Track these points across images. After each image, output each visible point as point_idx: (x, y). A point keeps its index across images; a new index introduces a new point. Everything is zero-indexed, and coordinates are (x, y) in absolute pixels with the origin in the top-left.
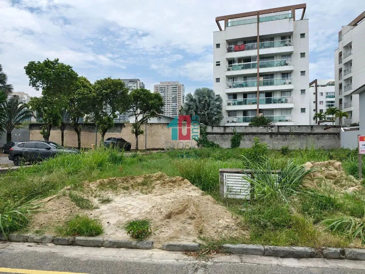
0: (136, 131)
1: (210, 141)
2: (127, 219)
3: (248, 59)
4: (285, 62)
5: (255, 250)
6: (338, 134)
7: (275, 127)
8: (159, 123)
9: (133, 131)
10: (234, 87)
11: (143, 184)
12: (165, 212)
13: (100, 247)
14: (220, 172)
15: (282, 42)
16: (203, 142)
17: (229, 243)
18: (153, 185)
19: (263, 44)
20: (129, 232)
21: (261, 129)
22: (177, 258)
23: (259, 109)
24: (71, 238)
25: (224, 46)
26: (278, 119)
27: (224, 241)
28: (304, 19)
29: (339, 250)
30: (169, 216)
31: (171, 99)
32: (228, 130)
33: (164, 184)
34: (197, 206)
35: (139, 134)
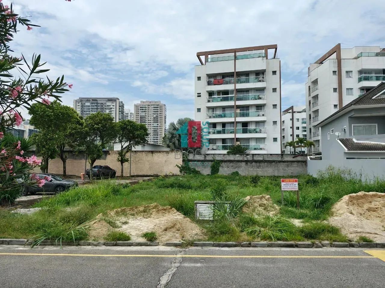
0: (122, 158)
1: (192, 167)
2: (141, 232)
3: (226, 92)
4: (259, 96)
5: (209, 244)
6: (305, 162)
7: (250, 155)
8: (143, 150)
9: (119, 159)
10: (214, 117)
11: (144, 211)
12: (163, 228)
13: (131, 246)
14: (195, 203)
15: (256, 78)
16: (185, 168)
17: (197, 241)
18: (151, 212)
19: (239, 79)
20: (146, 238)
21: (238, 157)
22: (171, 248)
23: (237, 138)
24: (115, 242)
25: (204, 80)
26: (253, 148)
27: (195, 240)
28: (276, 58)
29: (248, 243)
30: (166, 230)
31: (152, 119)
32: (208, 158)
33: (158, 211)
34: (181, 224)
35: (125, 162)
